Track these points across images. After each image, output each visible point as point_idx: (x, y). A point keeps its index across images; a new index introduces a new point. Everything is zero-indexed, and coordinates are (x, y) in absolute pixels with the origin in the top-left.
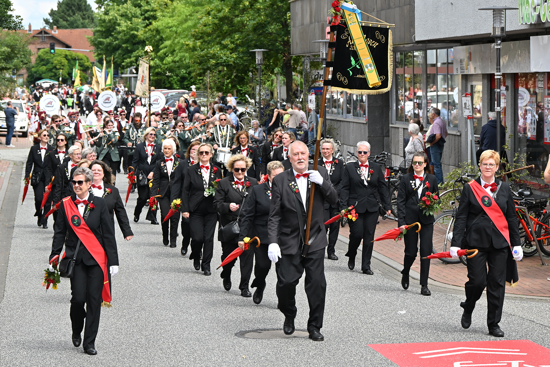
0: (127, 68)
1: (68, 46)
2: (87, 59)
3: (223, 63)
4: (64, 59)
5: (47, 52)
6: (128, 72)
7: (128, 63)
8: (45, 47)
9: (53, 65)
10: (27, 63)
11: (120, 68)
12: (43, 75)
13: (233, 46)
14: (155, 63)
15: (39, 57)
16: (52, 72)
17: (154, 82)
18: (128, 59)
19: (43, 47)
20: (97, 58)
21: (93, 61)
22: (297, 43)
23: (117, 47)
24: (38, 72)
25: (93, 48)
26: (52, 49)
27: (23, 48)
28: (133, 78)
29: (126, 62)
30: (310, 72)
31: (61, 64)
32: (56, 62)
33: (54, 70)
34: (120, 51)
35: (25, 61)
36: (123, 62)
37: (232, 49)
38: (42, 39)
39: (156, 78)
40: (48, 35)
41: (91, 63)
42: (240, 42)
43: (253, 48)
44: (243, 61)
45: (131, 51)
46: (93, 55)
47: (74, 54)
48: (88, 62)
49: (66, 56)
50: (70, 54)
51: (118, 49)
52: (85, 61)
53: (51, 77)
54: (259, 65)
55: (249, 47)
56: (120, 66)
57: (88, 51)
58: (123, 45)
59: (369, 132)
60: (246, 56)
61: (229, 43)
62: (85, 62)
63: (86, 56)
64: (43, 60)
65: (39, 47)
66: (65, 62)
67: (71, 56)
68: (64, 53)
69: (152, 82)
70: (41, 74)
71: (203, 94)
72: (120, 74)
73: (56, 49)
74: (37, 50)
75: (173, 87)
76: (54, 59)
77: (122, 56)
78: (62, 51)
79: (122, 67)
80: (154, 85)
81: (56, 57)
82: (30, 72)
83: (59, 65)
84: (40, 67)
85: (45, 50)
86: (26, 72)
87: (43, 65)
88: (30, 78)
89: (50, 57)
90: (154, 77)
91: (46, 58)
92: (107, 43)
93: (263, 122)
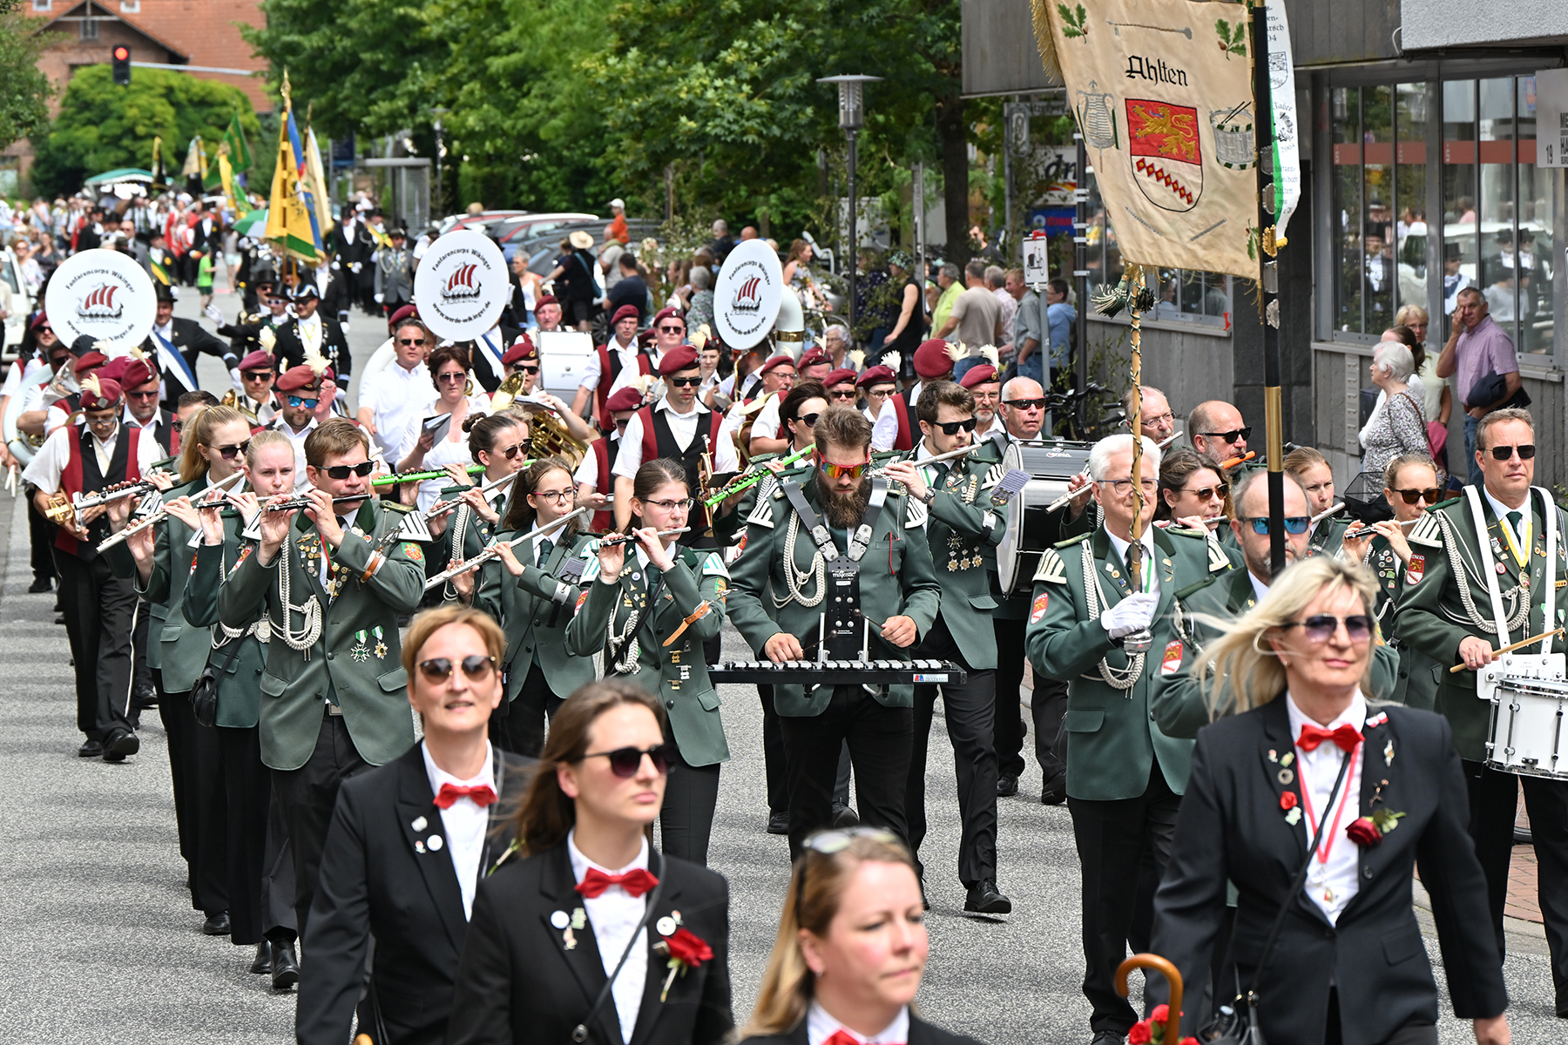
0: (381, 133)
1: (175, 58)
2: (245, 101)
4: (164, 100)
5: (102, 79)
6: (389, 150)
7: (381, 118)
8: (96, 59)
9: (125, 122)
10: (33, 123)
11: (357, 136)
13: (756, 68)
14: (484, 120)
15: (75, 93)
16: (120, 148)
17: (479, 186)
18: (384, 105)
19: (88, 61)
21: (265, 110)
22: (983, 55)
23: (347, 63)
24: (70, 149)
25: (263, 64)
27: (18, 68)
28: (404, 172)
29: (376, 113)
30: (1031, 156)
31: (150, 118)
32: (132, 112)
33: (126, 142)
34: (356, 76)
35: (27, 115)
36: (368, 114)
37: (753, 81)
38: (86, 33)
39: (486, 170)
40: (105, 18)
41: (259, 116)
43: (830, 70)
45: (396, 77)
47: (197, 87)
48: (246, 111)
49: (169, 93)
50: (183, 85)
51: (349, 70)
52: (235, 108)
54: (850, 129)
56: (358, 129)
57: (246, 72)
58: (366, 56)
59: (1237, 368)
61: (744, 58)
62: (237, 113)
63: (238, 93)
64: (87, 106)
65: (74, 59)
66: (166, 111)
67: (187, 91)
68: (162, 81)
69: (470, 185)
70: (81, 157)
71: (651, 227)
72: (359, 156)
73: (135, 68)
74: (65, 70)
75: (546, 205)
76: (127, 101)
77: (363, 91)
78: (155, 76)
79: (364, 130)
80: (478, 194)
81: (133, 96)
82: (42, 149)
83: (147, 122)
84: (77, 129)
85: (94, 69)
86: (30, 149)
87: (90, 122)
88: (42, 168)
89: (113, 93)
90: (479, 168)
91: (99, 98)
92: (312, 48)
93: (865, 332)
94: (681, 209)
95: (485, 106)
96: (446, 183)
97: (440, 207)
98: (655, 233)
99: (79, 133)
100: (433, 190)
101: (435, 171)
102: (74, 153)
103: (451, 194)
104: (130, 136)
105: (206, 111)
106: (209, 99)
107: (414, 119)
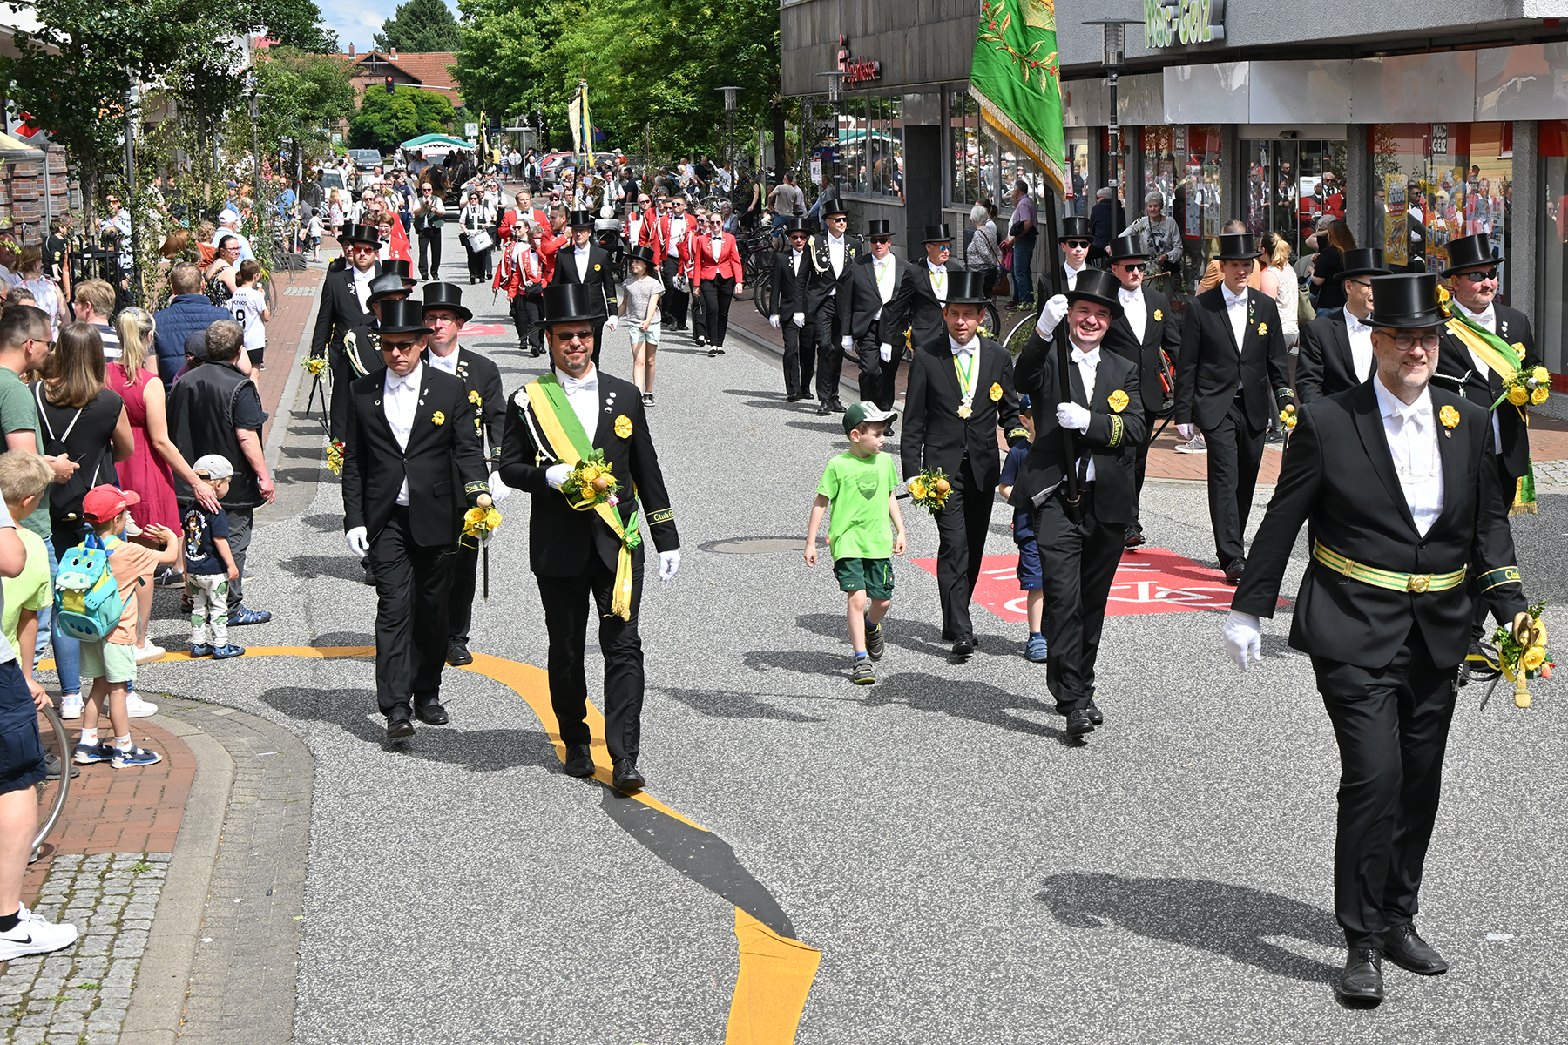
0: (514, 116)
1: (415, 81)
2: (448, 101)
3: (672, 110)
4: (410, 101)
5: (381, 91)
6: (517, 124)
7: (514, 109)
8: (378, 82)
9: (392, 111)
10: (348, 110)
11: (501, 117)
13: (687, 82)
15: (368, 97)
17: (559, 140)
18: (515, 103)
19: (374, 83)
21: (458, 106)
22: (791, 78)
23: (496, 82)
24: (366, 124)
25: (457, 84)
27: (340, 83)
28: (524, 133)
29: (512, 107)
30: (813, 125)
31: (404, 110)
32: (395, 107)
33: (393, 121)
34: (502, 90)
35: (345, 105)
36: (507, 107)
38: (373, 69)
39: (562, 132)
40: (382, 63)
41: (455, 109)
42: (697, 76)
43: (720, 85)
44: (704, 106)
46: (458, 96)
47: (426, 95)
48: (449, 106)
49: (413, 98)
50: (419, 94)
51: (498, 86)
52: (444, 104)
53: (389, 131)
54: (730, 111)
55: (713, 83)
57: (449, 88)
58: (507, 80)
59: (908, 221)
60: (709, 99)
61: (681, 77)
62: (445, 107)
63: (445, 98)
64: (373, 104)
65: (367, 81)
66: (411, 106)
67: (421, 97)
68: (409, 92)
69: (555, 139)
70: (372, 128)
72: (502, 125)
73: (397, 86)
74: (363, 86)
76: (393, 102)
77: (505, 97)
78: (406, 90)
79: (505, 114)
81: (396, 99)
82: (353, 124)
84: (369, 114)
85: (377, 87)
86: (347, 123)
87: (375, 111)
88: (353, 134)
89: (386, 98)
91: (380, 100)
92: (479, 75)
95: (562, 103)
96: (544, 138)
99: (371, 117)
100: (538, 142)
101: (538, 133)
102: (368, 126)
104: (395, 118)
105: (430, 106)
106: (432, 100)
107: (529, 109)
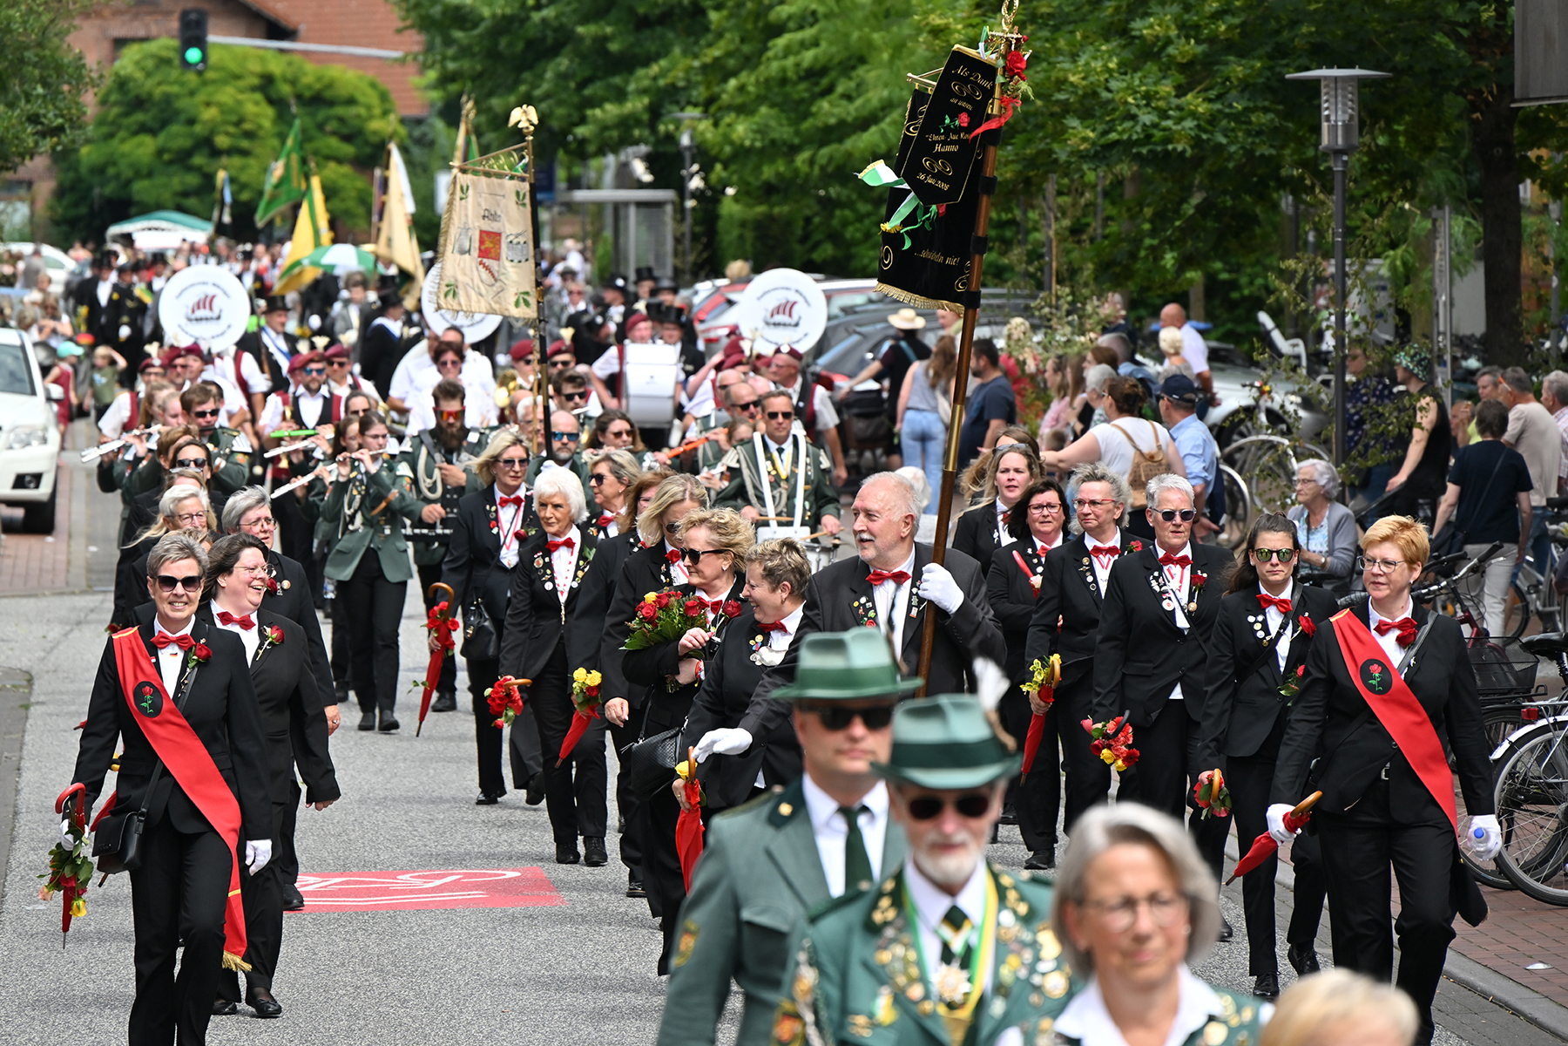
0: (601, 152)
1: (277, 30)
2: (384, 97)
3: (1137, 143)
4: (258, 96)
5: (163, 62)
6: (609, 177)
7: (605, 128)
8: (154, 30)
9: (198, 129)
10: (59, 130)
11: (561, 154)
12: (141, 189)
13: (1192, 48)
14: (761, 131)
15: (122, 84)
16: (190, 169)
17: (749, 235)
18: (609, 107)
19: (141, 33)
20: (435, 95)
21: (414, 112)
23: (550, 41)
24: (111, 171)
25: (415, 41)
26: (189, 41)
27: (40, 45)
28: (632, 211)
29: (596, 121)
31: (238, 123)
32: (209, 114)
33: (198, 160)
34: (563, 63)
35: (52, 118)
36: (583, 120)
37: (1186, 67)
39: (761, 209)
41: (403, 121)
42: (1230, 28)
43: (1303, 61)
44: (1248, 133)
45: (628, 63)
46: (417, 81)
47: (310, 75)
48: (385, 113)
49: (266, 84)
50: (289, 73)
51: (554, 51)
52: (369, 107)
53: (185, 194)
54: (1339, 152)
55: (1281, 52)
56: (564, 144)
57: (389, 54)
58: (580, 30)
60: (1266, 110)
61: (1173, 32)
62: (371, 117)
63: (373, 85)
64: (139, 103)
65: (119, 30)
66: (260, 112)
67: (293, 82)
68: (256, 67)
69: (735, 233)
70: (128, 182)
71: (1021, 302)
72: (561, 185)
73: (215, 45)
74: (106, 47)
75: (855, 264)
76: (201, 97)
77: (572, 85)
78: (245, 58)
79: (573, 146)
80: (748, 247)
81: (210, 89)
82: (68, 169)
83: (232, 129)
84: (123, 141)
85: (152, 47)
86: (49, 169)
87: (143, 129)
88: (67, 200)
89: (182, 84)
90: (748, 206)
91: (158, 92)
92: (494, 16)
93: (1358, 471)
94: (1069, 276)
95: (764, 110)
96: (698, 229)
97: (688, 267)
98: (1026, 312)
99: (127, 147)
100: (678, 240)
101: (680, 210)
102: (117, 176)
103: (707, 247)
104: (206, 151)
105: (322, 113)
106: (328, 94)
107: (652, 126)
